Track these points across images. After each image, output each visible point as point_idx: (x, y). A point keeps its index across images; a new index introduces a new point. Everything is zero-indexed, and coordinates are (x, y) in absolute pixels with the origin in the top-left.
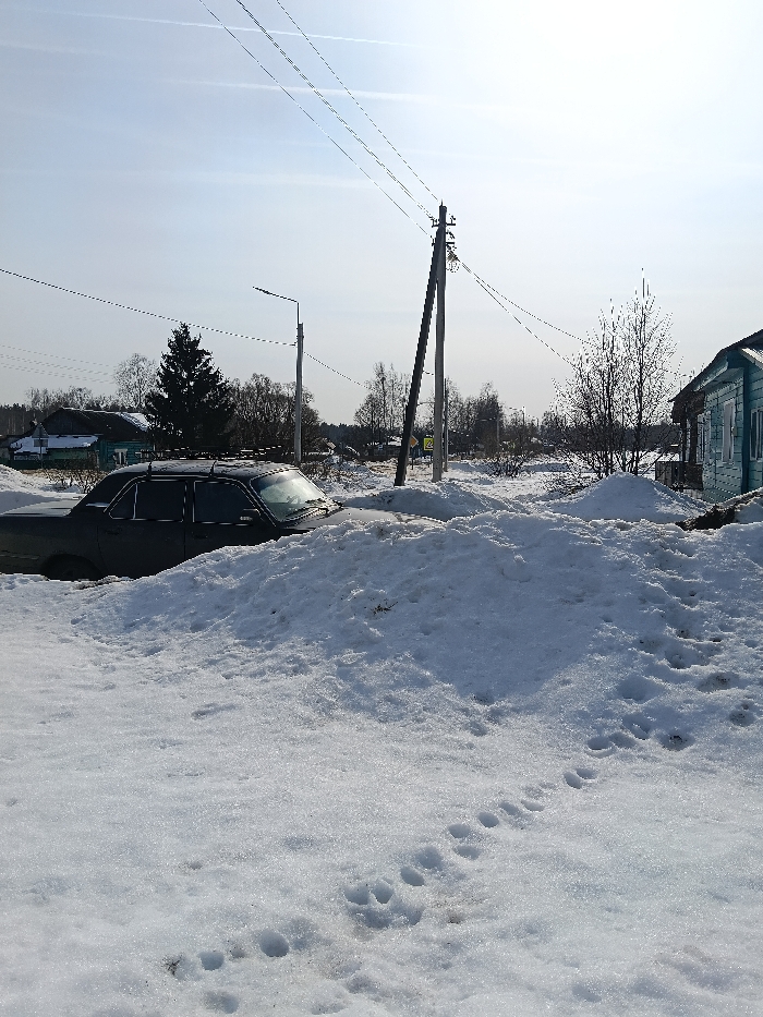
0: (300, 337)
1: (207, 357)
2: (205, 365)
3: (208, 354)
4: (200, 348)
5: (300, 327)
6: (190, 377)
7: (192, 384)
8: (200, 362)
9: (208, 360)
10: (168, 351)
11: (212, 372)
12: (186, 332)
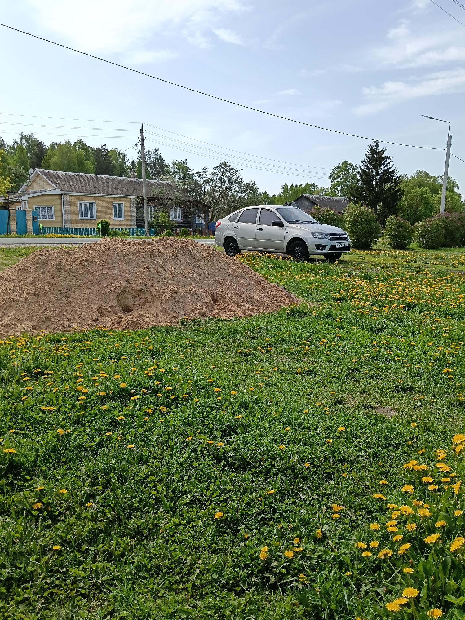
0: (449, 144)
1: (388, 161)
2: (387, 165)
3: (389, 158)
4: (384, 155)
5: (450, 138)
6: (377, 173)
7: (378, 177)
8: (384, 164)
9: (389, 163)
10: (365, 158)
11: (391, 170)
12: (377, 146)
